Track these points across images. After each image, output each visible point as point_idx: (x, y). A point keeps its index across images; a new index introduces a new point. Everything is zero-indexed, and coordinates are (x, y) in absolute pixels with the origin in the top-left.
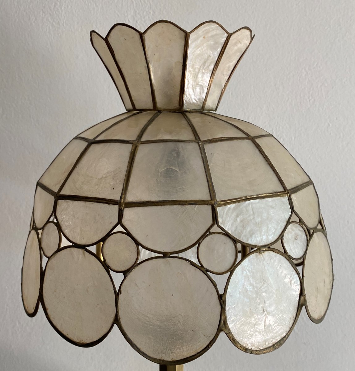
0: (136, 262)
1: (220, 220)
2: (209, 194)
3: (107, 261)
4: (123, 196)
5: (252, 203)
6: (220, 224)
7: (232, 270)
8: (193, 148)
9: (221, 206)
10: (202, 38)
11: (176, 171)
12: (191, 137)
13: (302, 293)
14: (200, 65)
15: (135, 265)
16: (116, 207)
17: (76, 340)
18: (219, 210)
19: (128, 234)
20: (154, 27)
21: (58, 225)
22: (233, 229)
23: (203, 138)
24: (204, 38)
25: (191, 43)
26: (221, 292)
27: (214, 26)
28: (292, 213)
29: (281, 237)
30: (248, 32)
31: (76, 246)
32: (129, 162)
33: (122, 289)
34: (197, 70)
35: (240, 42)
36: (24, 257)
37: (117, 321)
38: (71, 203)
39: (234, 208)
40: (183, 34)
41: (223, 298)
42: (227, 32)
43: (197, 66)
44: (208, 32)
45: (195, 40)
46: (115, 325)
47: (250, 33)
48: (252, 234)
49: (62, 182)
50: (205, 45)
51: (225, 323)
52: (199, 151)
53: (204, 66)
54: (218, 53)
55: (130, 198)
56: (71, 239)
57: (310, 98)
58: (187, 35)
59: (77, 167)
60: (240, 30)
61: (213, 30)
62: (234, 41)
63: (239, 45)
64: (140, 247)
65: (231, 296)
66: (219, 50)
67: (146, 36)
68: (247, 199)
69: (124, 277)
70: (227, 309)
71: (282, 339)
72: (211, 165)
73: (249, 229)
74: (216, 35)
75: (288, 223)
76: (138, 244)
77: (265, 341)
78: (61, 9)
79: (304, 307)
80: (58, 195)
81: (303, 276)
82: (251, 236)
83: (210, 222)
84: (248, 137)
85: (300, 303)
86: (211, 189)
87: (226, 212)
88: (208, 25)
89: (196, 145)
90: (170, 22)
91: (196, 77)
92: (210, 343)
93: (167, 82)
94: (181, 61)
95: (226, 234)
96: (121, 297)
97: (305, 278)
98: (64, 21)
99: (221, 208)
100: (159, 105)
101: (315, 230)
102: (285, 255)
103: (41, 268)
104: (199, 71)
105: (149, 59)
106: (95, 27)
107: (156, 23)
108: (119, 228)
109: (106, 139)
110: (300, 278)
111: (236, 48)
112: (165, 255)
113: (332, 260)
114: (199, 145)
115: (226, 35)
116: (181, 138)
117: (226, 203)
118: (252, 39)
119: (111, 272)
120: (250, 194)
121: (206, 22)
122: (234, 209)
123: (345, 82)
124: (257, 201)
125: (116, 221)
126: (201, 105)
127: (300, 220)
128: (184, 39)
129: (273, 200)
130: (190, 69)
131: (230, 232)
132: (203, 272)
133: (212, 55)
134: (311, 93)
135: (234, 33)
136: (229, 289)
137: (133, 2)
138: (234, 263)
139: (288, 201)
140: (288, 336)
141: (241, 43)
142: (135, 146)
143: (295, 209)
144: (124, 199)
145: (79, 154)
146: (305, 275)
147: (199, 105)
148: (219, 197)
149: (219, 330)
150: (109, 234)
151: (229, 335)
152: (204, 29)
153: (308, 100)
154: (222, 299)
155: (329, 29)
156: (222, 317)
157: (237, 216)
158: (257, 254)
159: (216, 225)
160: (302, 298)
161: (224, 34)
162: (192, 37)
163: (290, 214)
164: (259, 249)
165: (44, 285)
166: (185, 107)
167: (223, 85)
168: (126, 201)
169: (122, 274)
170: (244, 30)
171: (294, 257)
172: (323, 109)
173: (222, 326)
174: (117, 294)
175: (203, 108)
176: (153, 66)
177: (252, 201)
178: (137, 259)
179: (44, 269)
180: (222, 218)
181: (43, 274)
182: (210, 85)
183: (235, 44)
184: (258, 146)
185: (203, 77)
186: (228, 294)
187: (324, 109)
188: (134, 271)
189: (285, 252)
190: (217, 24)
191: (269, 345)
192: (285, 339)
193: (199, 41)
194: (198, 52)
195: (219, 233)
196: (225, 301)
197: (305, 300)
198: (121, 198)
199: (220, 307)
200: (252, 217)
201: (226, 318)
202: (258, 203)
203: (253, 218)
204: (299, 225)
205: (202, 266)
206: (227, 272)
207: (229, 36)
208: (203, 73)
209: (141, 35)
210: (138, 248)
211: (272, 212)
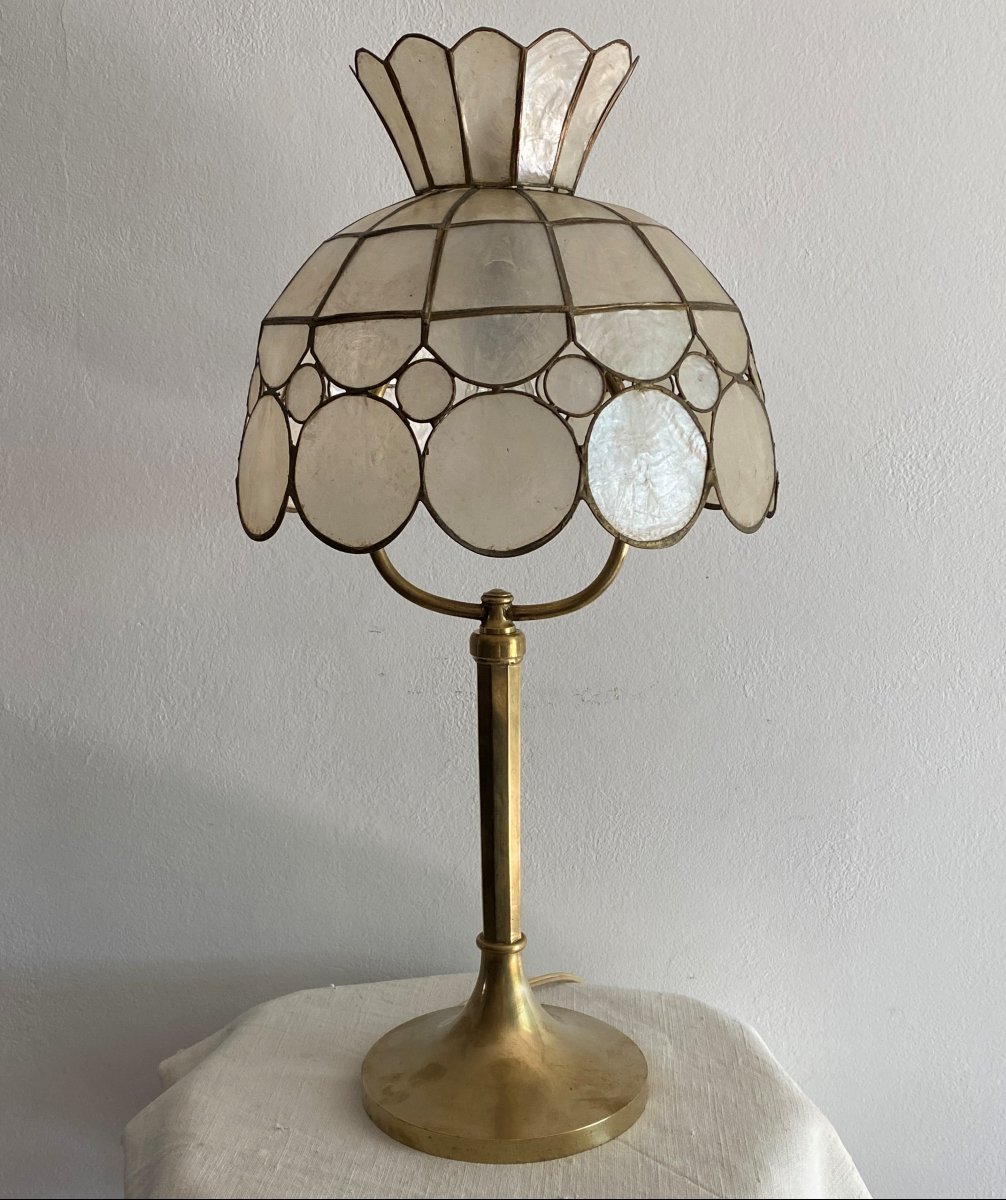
0: (450, 402)
1: (578, 336)
2: (561, 297)
3: (404, 408)
4: (428, 304)
5: (628, 314)
6: (578, 341)
7: (596, 412)
8: (537, 233)
9: (580, 314)
10: (547, 58)
11: (510, 265)
12: (533, 216)
13: (709, 466)
14: (545, 103)
15: (449, 408)
16: (418, 321)
17: (355, 545)
18: (577, 319)
19: (438, 360)
20: (469, 39)
21: (319, 367)
22: (600, 350)
23: (551, 218)
24: (551, 57)
25: (530, 67)
26: (581, 443)
27: (567, 37)
28: (693, 337)
29: (675, 371)
30: (624, 50)
31: (351, 391)
32: (434, 255)
33: (429, 446)
34: (539, 113)
35: (611, 66)
36: (239, 459)
37: (422, 496)
38: (339, 328)
39: (600, 319)
40: (517, 51)
41: (583, 451)
42: (588, 48)
43: (540, 105)
44: (556, 48)
45: (536, 60)
46: (420, 503)
47: (627, 50)
48: (627, 361)
49: (320, 300)
50: (553, 69)
51: (587, 488)
52: (545, 234)
53: (552, 105)
54: (573, 83)
55: (438, 306)
56: (343, 383)
57: (768, 198)
58: (522, 53)
59: (345, 273)
60: (610, 44)
61: (565, 44)
62: (601, 65)
63: (610, 72)
64: (456, 379)
65: (596, 449)
66: (576, 78)
67: (456, 56)
68: (620, 307)
69: (432, 428)
70: (589, 467)
71: (678, 533)
72: (564, 258)
73: (623, 353)
74: (572, 52)
75: (686, 353)
76: (453, 374)
77: (650, 529)
78: (256, 17)
79: (713, 488)
80: (316, 318)
81: (711, 439)
82: (627, 364)
83: (564, 338)
84: (625, 221)
85: (708, 482)
86: (564, 289)
87: (587, 324)
88: (556, 35)
89: (541, 226)
90: (495, 31)
91: (538, 124)
92: (564, 519)
93: (489, 134)
94: (514, 96)
95: (589, 358)
96: (427, 458)
97: (714, 442)
98: (264, 43)
99: (580, 317)
100: (477, 175)
101: (736, 378)
102: (680, 399)
103: (290, 442)
104: (543, 115)
105: (460, 94)
106: (328, 55)
107: (473, 31)
108: (424, 354)
109: (390, 227)
110: (706, 441)
111: (604, 77)
112: (495, 389)
113: (773, 445)
114: (546, 227)
115: (587, 53)
116: (517, 218)
117: (587, 310)
118: (633, 65)
119: (412, 423)
120: (625, 300)
121: (554, 31)
122: (601, 321)
123: (836, 164)
124: (636, 311)
125: (419, 342)
126: (548, 176)
127: (707, 352)
128: (518, 58)
129: (663, 314)
130: (529, 112)
131: (594, 355)
132: (554, 413)
133: (564, 87)
134: (769, 187)
135: (600, 49)
136: (592, 438)
137: (405, 4)
138: (600, 402)
139: (686, 318)
140: (688, 530)
141: (613, 68)
142: (441, 232)
143: (699, 332)
144: (430, 309)
145: (345, 257)
146: (714, 437)
147: (544, 177)
148: (578, 301)
149: (578, 499)
150: (406, 366)
151: (592, 505)
152: (550, 43)
153: (764, 203)
154: (581, 452)
155: (802, 54)
156: (582, 479)
157: (605, 331)
158: (637, 391)
159: (572, 343)
160: (710, 473)
161: (583, 51)
162: (530, 55)
163: (690, 337)
164: (639, 385)
165: (297, 469)
166: (519, 178)
167: (586, 143)
168: (433, 310)
169: (429, 424)
170: (617, 45)
171: (696, 406)
172: (794, 221)
173: (583, 492)
174: (422, 457)
175: (551, 182)
176: (466, 106)
177: (628, 311)
178: (453, 398)
179: (295, 444)
180: (582, 332)
181: (293, 451)
182: (561, 141)
183: (603, 70)
184: (641, 236)
185: (549, 125)
186: (590, 446)
187: (797, 221)
188: (448, 418)
189: (681, 395)
190: (572, 33)
191: (656, 538)
192: (682, 533)
193: (542, 63)
194: (541, 81)
195: (578, 356)
196: (586, 454)
197: (715, 478)
198: (424, 307)
199: (578, 464)
200: (628, 335)
201: (587, 480)
202: (639, 314)
203: (631, 338)
204: (707, 359)
205: (551, 403)
206: (589, 414)
207: (593, 55)
208: (550, 119)
209: (448, 53)
210: (453, 382)
211: (660, 332)
